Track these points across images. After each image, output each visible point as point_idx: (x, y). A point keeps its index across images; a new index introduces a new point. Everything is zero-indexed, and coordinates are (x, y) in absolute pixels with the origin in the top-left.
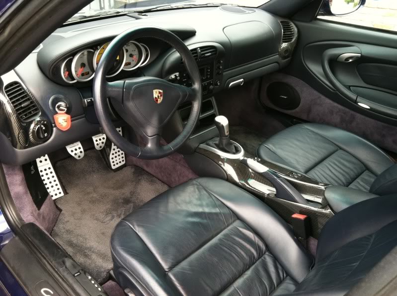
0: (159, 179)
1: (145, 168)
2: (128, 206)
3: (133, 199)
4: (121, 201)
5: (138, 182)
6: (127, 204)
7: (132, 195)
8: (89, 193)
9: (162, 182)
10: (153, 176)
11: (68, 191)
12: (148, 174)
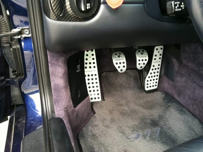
0: (189, 111)
1: (176, 97)
2: (155, 129)
3: (161, 123)
4: (148, 121)
5: (167, 108)
6: (155, 127)
7: (160, 119)
8: (121, 105)
9: (193, 115)
10: (183, 106)
11: (105, 98)
12: (178, 103)
